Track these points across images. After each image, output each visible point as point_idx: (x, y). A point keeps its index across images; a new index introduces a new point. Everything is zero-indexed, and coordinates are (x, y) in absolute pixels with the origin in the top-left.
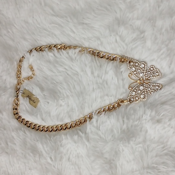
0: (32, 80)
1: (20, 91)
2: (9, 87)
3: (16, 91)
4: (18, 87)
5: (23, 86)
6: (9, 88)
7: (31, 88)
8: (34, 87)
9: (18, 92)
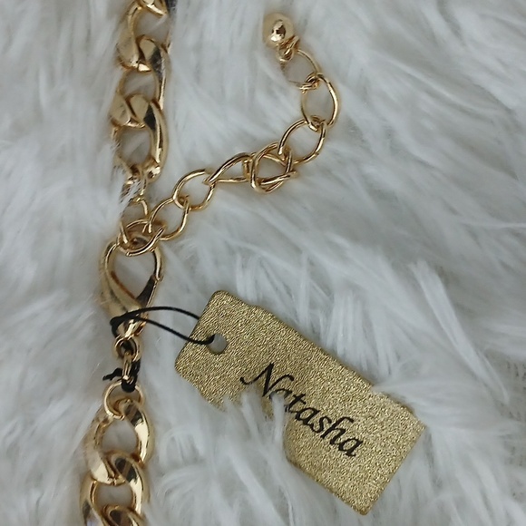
0: (295, 185)
1: (165, 318)
2: (27, 271)
3: (115, 323)
4: (137, 268)
5: (192, 264)
6: (34, 293)
7: (303, 284)
8: (335, 270)
9: (137, 331)
